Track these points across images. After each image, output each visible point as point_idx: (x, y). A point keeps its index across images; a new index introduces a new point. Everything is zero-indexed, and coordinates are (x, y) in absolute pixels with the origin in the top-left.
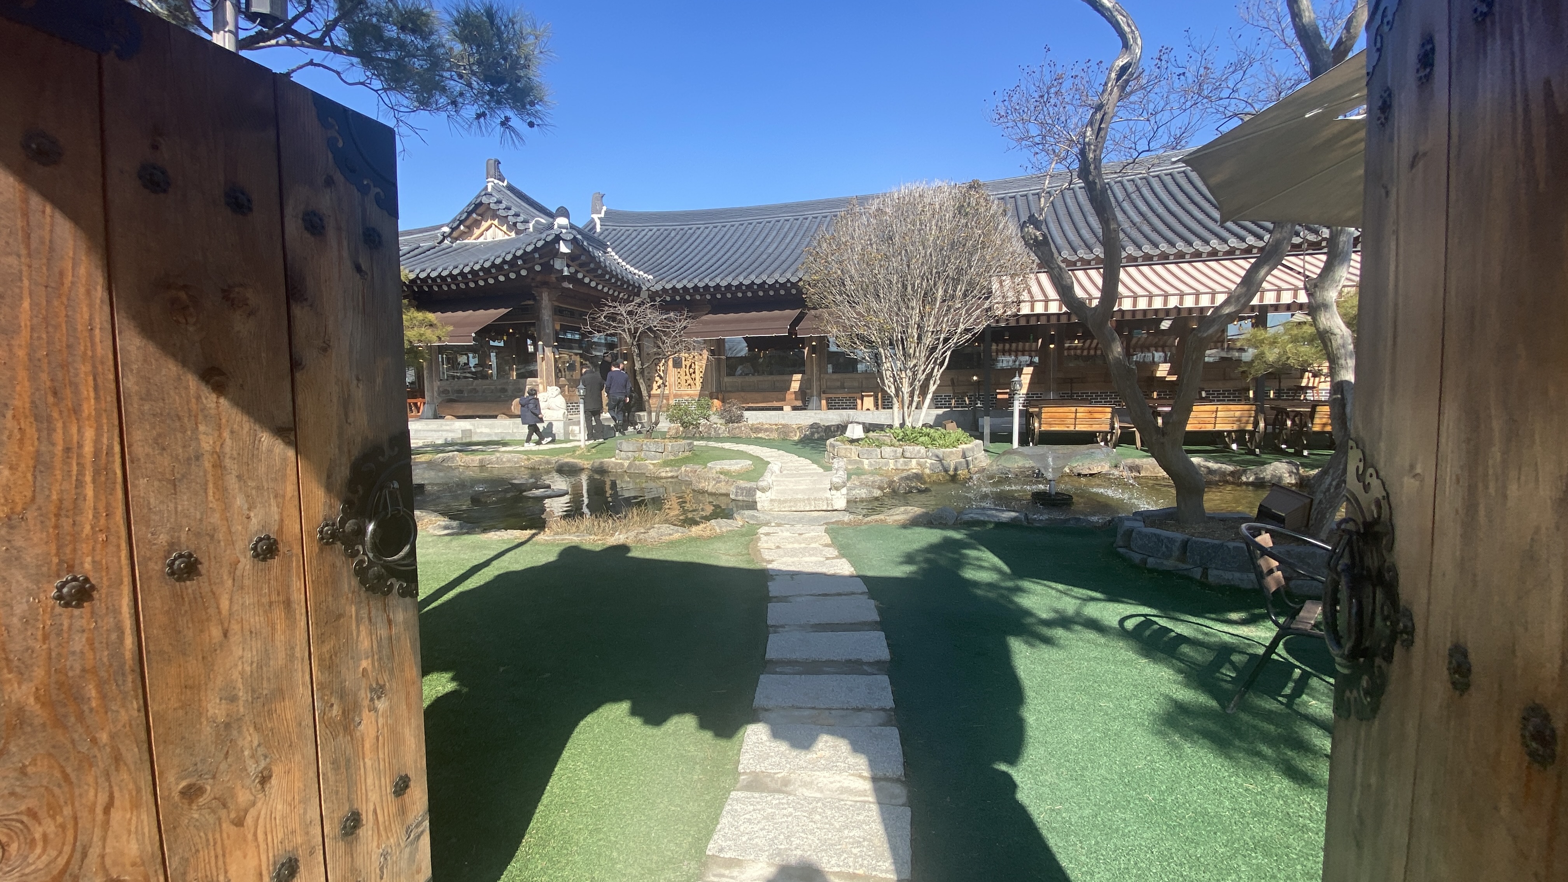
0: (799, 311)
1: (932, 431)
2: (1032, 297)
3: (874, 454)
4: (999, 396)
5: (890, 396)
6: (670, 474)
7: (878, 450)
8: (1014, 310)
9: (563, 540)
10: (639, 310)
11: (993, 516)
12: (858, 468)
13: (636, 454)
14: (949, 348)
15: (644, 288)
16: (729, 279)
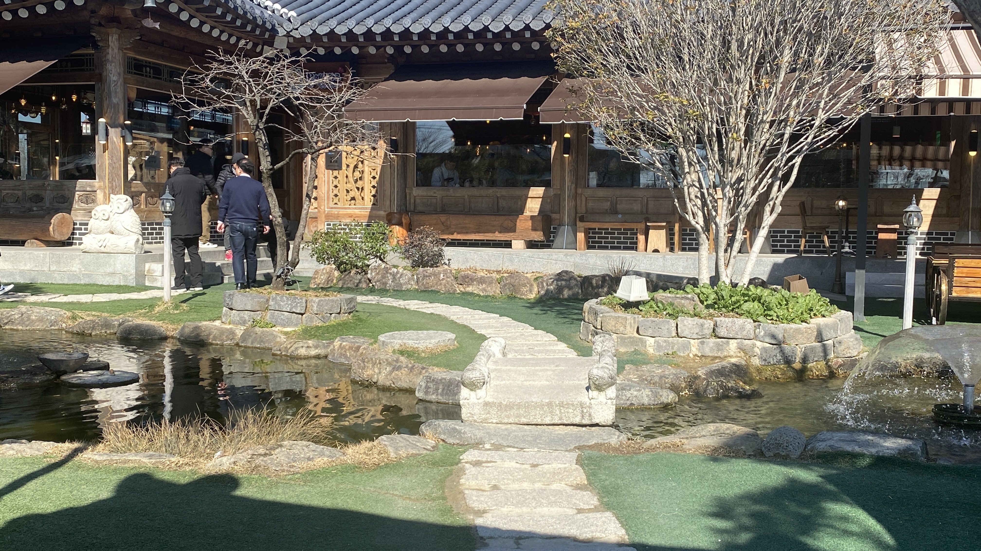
0: (542, 80)
1: (766, 292)
2: (942, 70)
3: (665, 328)
4: (882, 236)
5: (695, 230)
6: (313, 352)
7: (673, 323)
8: (911, 92)
9: (125, 462)
10: (273, 69)
11: (868, 444)
12: (636, 352)
13: (258, 316)
14: (798, 152)
15: (281, 32)
16: (426, 21)
